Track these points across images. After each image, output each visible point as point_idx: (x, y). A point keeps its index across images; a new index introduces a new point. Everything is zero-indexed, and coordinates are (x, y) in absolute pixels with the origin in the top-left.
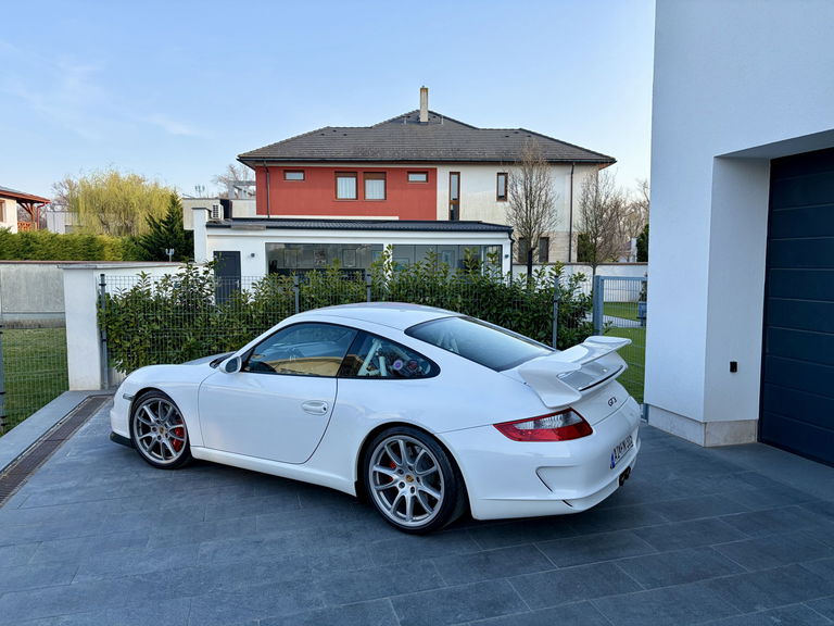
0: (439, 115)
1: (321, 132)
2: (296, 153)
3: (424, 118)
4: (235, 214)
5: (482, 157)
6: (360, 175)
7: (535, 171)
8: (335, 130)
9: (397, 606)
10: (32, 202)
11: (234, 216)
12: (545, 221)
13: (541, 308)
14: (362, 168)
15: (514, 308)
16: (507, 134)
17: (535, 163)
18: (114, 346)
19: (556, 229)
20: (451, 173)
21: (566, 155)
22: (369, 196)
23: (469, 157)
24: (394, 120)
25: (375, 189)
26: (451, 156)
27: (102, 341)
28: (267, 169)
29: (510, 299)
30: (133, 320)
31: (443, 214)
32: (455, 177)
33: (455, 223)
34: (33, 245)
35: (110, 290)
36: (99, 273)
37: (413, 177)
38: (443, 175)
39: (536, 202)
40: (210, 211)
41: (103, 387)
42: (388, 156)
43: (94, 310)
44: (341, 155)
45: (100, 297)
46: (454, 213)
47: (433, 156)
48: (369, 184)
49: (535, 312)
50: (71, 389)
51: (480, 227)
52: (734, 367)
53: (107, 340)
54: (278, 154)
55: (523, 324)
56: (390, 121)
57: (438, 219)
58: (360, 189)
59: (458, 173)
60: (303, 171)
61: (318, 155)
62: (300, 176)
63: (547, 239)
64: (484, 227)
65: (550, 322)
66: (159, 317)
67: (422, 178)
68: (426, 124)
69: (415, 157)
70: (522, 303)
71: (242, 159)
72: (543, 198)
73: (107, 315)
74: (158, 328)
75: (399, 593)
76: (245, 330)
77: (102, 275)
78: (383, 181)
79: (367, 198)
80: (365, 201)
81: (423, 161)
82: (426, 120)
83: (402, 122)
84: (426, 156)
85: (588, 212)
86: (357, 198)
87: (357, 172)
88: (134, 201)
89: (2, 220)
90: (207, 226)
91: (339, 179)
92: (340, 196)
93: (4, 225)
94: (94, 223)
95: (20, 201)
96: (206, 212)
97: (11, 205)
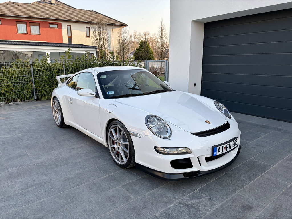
0: (59, 2)
1: (7, 4)
5: (79, 20)
7: (102, 27)
8: (13, 3)
12: (106, 46)
14: (29, 21)
16: (87, 12)
20: (67, 25)
21: (110, 22)
22: (33, 32)
23: (74, 19)
24: (40, 2)
25: (35, 30)
26: (67, 19)
31: (65, 41)
33: (70, 44)
37: (51, 26)
38: (64, 25)
39: (103, 39)
42: (39, 16)
44: (19, 14)
47: (59, 18)
48: (32, 27)
51: (82, 46)
52: (195, 85)
56: (38, 2)
57: (64, 43)
58: (28, 29)
59: (70, 26)
60: (1, 20)
61: (6, 13)
67: (56, 26)
68: (55, 4)
69: (51, 17)
72: (105, 37)
76: (10, 83)
78: (38, 27)
79: (32, 33)
80: (31, 34)
81: (55, 19)
82: (54, 3)
83: (44, 3)
84: (56, 18)
85: (121, 43)
86: (27, 33)
87: (26, 22)
91: (18, 25)
92: (19, 32)
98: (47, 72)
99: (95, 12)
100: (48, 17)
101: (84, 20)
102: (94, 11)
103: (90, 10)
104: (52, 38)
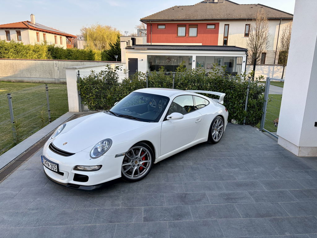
1: (173, 8)
2: (163, 17)
4: (137, 43)
5: (238, 17)
6: (187, 26)
7: (261, 24)
8: (178, 7)
9: (145, 211)
10: (71, 37)
11: (136, 44)
12: (264, 46)
13: (241, 90)
14: (188, 24)
15: (231, 90)
16: (252, 6)
17: (262, 19)
18: (83, 97)
19: (268, 49)
20: (225, 25)
21: (278, 15)
22: (190, 35)
23: (234, 17)
24: (203, 2)
25: (193, 32)
26: (226, 17)
27: (79, 95)
28: (151, 24)
29: (229, 86)
30: (89, 87)
31: (220, 43)
32: (227, 26)
33: (225, 47)
34: (71, 53)
35: (82, 76)
36: (77, 71)
37: (209, 27)
38: (222, 26)
39: (260, 39)
40: (127, 42)
41: (80, 111)
42: (199, 18)
43: (76, 84)
44: (180, 18)
45: (78, 79)
46: (225, 42)
47: (218, 17)
48: (191, 29)
49: (239, 92)
50: (69, 111)
52: (316, 124)
53: (81, 94)
54: (155, 18)
55: (233, 97)
56: (202, 2)
57: (218, 45)
58: (187, 32)
59: (229, 25)
60: (165, 25)
61: (170, 18)
62: (163, 27)
63: (265, 54)
64: (237, 49)
65: (245, 97)
66: (98, 87)
67: (213, 27)
68: (217, 3)
69: (210, 18)
70: (234, 88)
71: (142, 21)
72: (264, 36)
73: (80, 86)
74: (98, 91)
75: (148, 206)
77: (78, 71)
78: (196, 29)
80: (189, 37)
81: (214, 20)
82: (217, 1)
83: (207, 3)
84: (215, 17)
85: (284, 42)
86: (185, 36)
87: (186, 25)
88: (105, 36)
89: (61, 44)
90: (126, 48)
91: (179, 28)
92: (179, 35)
93: (61, 46)
94: (92, 45)
95: (67, 37)
96: (126, 43)
97: (64, 38)
98: (159, 85)
99: (262, 5)
100: (207, 18)
101: (245, 17)
102: (260, 4)
103: (255, 4)
104: (208, 40)
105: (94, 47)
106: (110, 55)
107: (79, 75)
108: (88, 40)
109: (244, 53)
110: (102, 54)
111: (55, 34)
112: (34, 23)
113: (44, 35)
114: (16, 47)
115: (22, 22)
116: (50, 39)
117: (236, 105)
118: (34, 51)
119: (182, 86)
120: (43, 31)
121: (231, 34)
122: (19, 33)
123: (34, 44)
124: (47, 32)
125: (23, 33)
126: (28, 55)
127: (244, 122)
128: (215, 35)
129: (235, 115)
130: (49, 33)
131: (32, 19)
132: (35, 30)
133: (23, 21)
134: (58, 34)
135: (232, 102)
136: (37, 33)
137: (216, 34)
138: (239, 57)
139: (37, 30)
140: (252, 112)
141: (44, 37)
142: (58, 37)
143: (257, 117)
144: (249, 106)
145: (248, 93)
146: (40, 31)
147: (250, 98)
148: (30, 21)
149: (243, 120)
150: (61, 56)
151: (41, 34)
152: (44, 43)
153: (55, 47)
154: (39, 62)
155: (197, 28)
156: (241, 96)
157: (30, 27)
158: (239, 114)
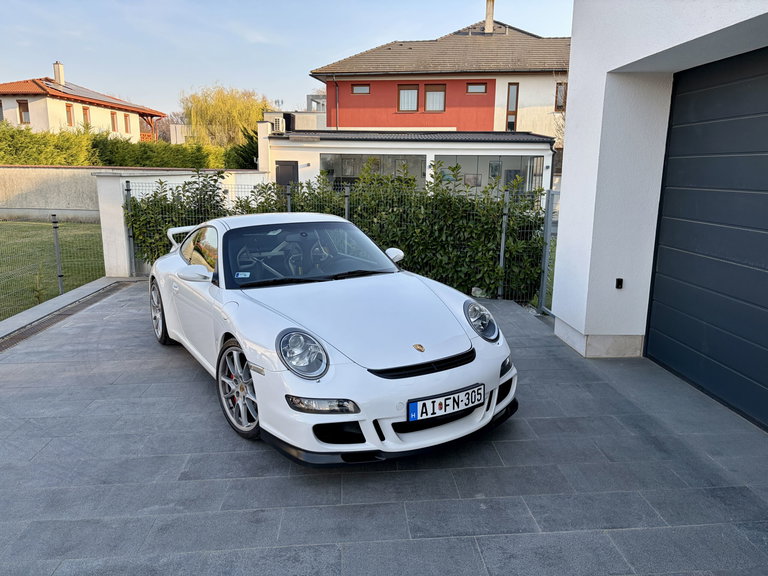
0: (504, 25)
1: (388, 47)
2: (363, 68)
3: (489, 29)
4: (298, 127)
5: (539, 66)
6: (422, 87)
8: (401, 44)
10: (152, 116)
11: (296, 129)
13: (490, 221)
14: (424, 82)
18: (139, 241)
20: (510, 84)
22: (430, 107)
23: (529, 67)
24: (459, 33)
25: (435, 101)
26: (510, 67)
27: (130, 237)
28: (336, 84)
31: (500, 125)
32: (514, 88)
33: (511, 133)
34: (149, 153)
35: (135, 194)
36: (123, 181)
37: (472, 89)
38: (501, 86)
40: (273, 124)
41: (131, 275)
42: (448, 68)
43: (121, 212)
44: (404, 69)
45: (126, 201)
46: (511, 125)
47: (493, 67)
48: (430, 95)
49: (487, 224)
50: (107, 275)
51: (530, 138)
52: (619, 283)
53: (134, 236)
54: (347, 69)
55: (474, 236)
56: (455, 33)
57: (495, 130)
58: (421, 102)
59: (517, 84)
60: (368, 85)
61: (381, 69)
62: (366, 90)
64: (534, 138)
65: (498, 235)
67: (481, 89)
68: (491, 34)
69: (474, 68)
70: (476, 215)
71: (315, 75)
73: (132, 216)
77: (127, 182)
78: (443, 93)
79: (428, 109)
80: (425, 112)
81: (482, 72)
82: (491, 31)
83: (467, 34)
84: (485, 67)
86: (418, 110)
87: (418, 85)
88: (235, 114)
89: (127, 131)
90: (270, 138)
91: (402, 92)
92: (402, 108)
93: (127, 136)
94: (204, 134)
95: (142, 115)
96: (269, 125)
97: (135, 119)
100: (466, 67)
104: (470, 119)
105: (208, 139)
106: (243, 157)
107: (128, 190)
108: (194, 123)
109: (547, 146)
110: (227, 155)
111: (112, 108)
112: (63, 83)
113: (85, 109)
114: (12, 137)
115: (33, 81)
116: (100, 121)
117: (480, 254)
118: (56, 147)
119: (365, 214)
120: (82, 102)
121: (523, 107)
122: (24, 107)
123: (57, 132)
124: (91, 104)
125: (33, 105)
126: (43, 155)
127: (500, 293)
128: (486, 109)
129: (479, 276)
130: (98, 105)
131: (57, 73)
132: (62, 98)
133: (36, 78)
134: (120, 109)
135: (471, 248)
136: (68, 106)
137: (488, 106)
138: (537, 157)
139: (68, 99)
140: (516, 270)
141: (85, 114)
142: (120, 115)
143: (529, 282)
144: (507, 256)
145: (504, 226)
146: (76, 101)
147: (511, 238)
148: (52, 77)
149: (497, 288)
150: (124, 160)
151: (78, 108)
152: (82, 130)
153: (111, 137)
154: (67, 172)
155: (445, 91)
156: (490, 233)
157: (51, 92)
158: (486, 275)
